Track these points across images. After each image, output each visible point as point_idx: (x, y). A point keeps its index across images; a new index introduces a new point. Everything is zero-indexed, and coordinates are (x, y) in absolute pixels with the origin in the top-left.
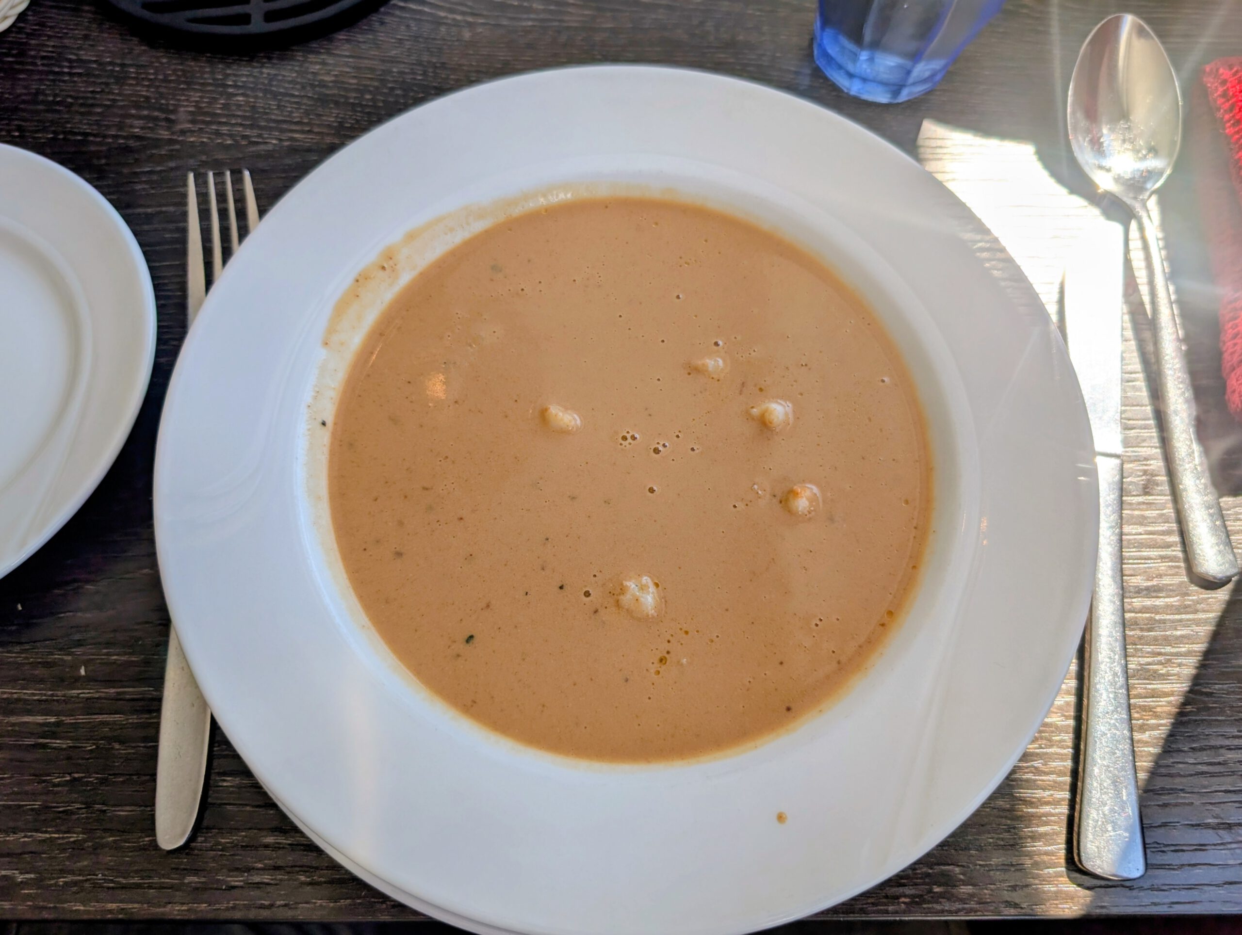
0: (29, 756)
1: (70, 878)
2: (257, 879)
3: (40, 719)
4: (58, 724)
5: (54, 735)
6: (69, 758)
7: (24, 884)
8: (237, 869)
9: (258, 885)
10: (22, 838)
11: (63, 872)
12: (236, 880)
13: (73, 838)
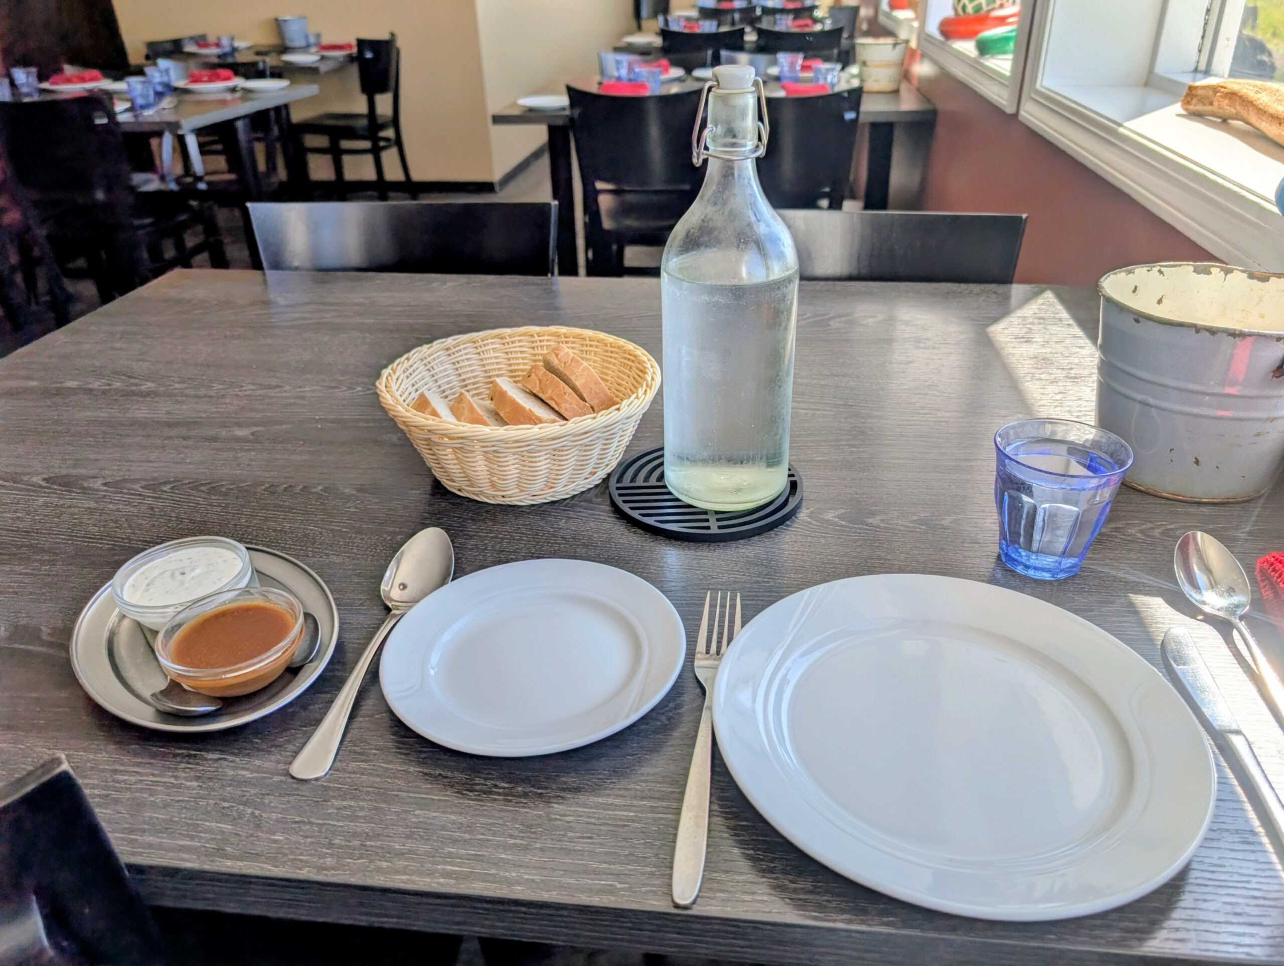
0: (621, 830)
1: (648, 888)
2: (759, 898)
3: (625, 813)
4: (636, 816)
5: (634, 821)
6: (643, 832)
7: (622, 889)
8: (747, 893)
9: (760, 901)
10: (618, 867)
11: (644, 885)
12: (748, 898)
13: (648, 869)
